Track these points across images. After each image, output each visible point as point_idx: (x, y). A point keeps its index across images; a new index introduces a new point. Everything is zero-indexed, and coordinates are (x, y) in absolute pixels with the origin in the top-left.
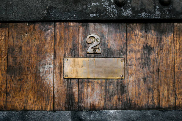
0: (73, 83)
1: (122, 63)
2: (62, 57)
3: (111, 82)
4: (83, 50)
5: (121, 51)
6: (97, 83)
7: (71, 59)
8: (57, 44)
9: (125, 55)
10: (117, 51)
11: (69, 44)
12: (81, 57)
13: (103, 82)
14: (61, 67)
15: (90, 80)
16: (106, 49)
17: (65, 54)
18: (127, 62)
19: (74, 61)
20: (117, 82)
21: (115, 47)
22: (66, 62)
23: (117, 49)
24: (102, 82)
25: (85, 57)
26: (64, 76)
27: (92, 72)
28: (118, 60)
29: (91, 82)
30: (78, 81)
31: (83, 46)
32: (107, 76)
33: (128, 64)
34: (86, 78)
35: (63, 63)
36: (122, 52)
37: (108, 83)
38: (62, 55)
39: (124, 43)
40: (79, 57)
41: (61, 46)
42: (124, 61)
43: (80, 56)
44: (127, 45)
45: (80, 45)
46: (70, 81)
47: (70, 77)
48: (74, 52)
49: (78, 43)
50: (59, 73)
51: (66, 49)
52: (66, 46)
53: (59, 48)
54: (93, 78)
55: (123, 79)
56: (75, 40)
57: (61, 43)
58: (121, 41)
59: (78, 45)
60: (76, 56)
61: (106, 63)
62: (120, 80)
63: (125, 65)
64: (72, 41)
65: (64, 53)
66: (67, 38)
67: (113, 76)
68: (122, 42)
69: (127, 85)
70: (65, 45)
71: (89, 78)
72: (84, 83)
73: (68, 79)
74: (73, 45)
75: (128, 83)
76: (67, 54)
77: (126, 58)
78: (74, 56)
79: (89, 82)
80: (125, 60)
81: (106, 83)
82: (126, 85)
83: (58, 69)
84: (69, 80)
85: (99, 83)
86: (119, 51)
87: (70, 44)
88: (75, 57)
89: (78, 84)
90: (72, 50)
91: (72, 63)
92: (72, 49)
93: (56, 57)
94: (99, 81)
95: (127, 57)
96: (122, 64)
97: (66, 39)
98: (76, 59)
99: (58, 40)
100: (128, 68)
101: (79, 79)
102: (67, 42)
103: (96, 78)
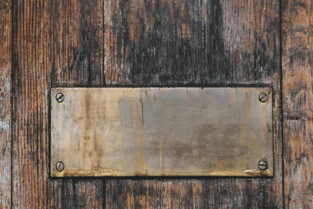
0: (84, 198)
1: (264, 108)
2: (43, 88)
3: (224, 193)
4: (119, 56)
5: (259, 59)
6: (174, 194)
7: (75, 95)
8: (23, 29)
9: (276, 75)
10: (246, 56)
11: (66, 31)
12: (111, 86)
13: (194, 190)
14: (39, 130)
15: (147, 183)
16: (204, 50)
17: (53, 75)
18: (281, 103)
19: (88, 103)
20: (248, 192)
21: (238, 39)
22: (58, 107)
23: (243, 47)
24: (190, 192)
25: (127, 86)
26: (52, 166)
27: (155, 150)
28: (248, 96)
29: (151, 190)
30: (104, 188)
31: (119, 38)
32: (211, 166)
33: (285, 114)
34: (132, 173)
35: (45, 111)
36: (263, 61)
37: (212, 196)
38: (43, 78)
39: (271, 23)
40: (105, 86)
41: (37, 40)
42: (270, 100)
43: (108, 82)
44: (280, 31)
45: (107, 35)
46: (74, 187)
47: (71, 170)
48: (86, 61)
49: (101, 25)
50: (33, 155)
51: (58, 52)
52: (56, 40)
53: (30, 45)
54: (158, 173)
55: (267, 177)
56: (88, 12)
57: (39, 23)
58: (261, 11)
59: (101, 32)
60: (93, 82)
61: (204, 107)
62: (255, 182)
63: (276, 118)
64: (78, 15)
65: (50, 68)
66: (61, 5)
67: (231, 166)
68: (263, 20)
69: (284, 203)
70: (53, 33)
71: (143, 173)
72: (126, 198)
73: (66, 179)
74: (83, 33)
75: (286, 193)
76: (59, 71)
77: (277, 87)
78: (86, 81)
79: (141, 191)
80: (273, 95)
81: (205, 195)
82: (281, 203)
83: (29, 136)
84: (70, 186)
85: (178, 197)
86: (252, 59)
87: (70, 28)
88: (89, 85)
89: (101, 200)
90: (78, 56)
91: (80, 111)
92: (80, 49)
93: (19, 85)
94: (181, 187)
95: (283, 81)
96: (263, 112)
97: (57, 5)
98: (95, 92)
99: (27, 9)
100: (286, 131)
101: (105, 179)
102: (61, 21)
103: (167, 174)
